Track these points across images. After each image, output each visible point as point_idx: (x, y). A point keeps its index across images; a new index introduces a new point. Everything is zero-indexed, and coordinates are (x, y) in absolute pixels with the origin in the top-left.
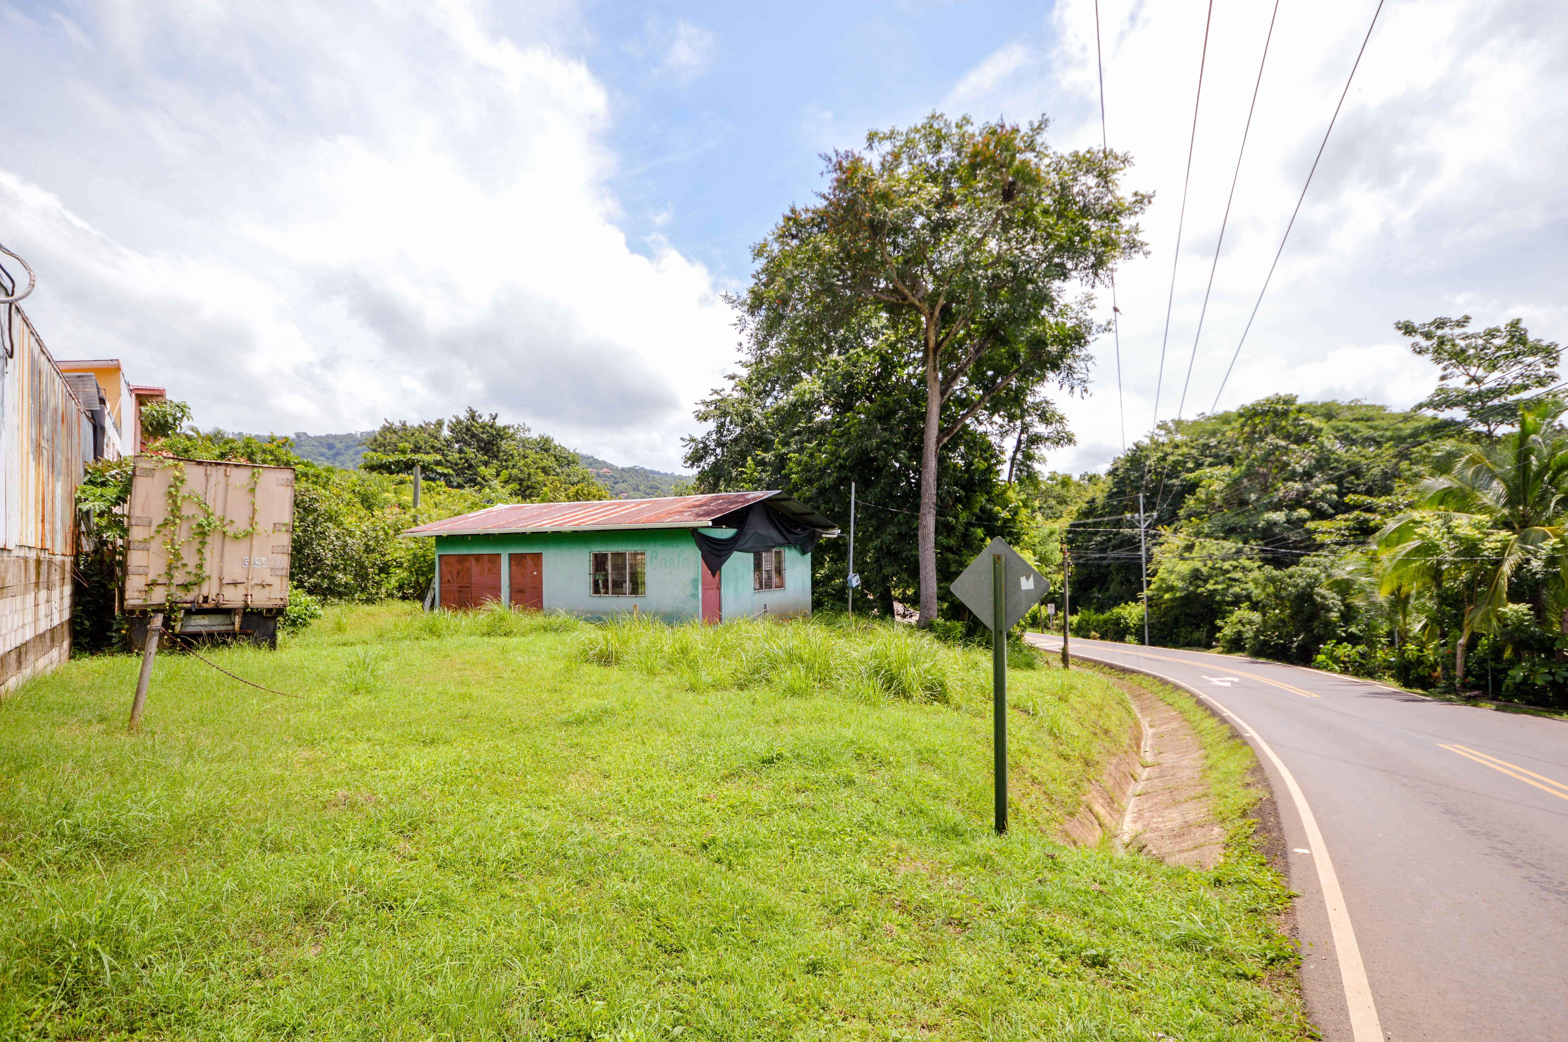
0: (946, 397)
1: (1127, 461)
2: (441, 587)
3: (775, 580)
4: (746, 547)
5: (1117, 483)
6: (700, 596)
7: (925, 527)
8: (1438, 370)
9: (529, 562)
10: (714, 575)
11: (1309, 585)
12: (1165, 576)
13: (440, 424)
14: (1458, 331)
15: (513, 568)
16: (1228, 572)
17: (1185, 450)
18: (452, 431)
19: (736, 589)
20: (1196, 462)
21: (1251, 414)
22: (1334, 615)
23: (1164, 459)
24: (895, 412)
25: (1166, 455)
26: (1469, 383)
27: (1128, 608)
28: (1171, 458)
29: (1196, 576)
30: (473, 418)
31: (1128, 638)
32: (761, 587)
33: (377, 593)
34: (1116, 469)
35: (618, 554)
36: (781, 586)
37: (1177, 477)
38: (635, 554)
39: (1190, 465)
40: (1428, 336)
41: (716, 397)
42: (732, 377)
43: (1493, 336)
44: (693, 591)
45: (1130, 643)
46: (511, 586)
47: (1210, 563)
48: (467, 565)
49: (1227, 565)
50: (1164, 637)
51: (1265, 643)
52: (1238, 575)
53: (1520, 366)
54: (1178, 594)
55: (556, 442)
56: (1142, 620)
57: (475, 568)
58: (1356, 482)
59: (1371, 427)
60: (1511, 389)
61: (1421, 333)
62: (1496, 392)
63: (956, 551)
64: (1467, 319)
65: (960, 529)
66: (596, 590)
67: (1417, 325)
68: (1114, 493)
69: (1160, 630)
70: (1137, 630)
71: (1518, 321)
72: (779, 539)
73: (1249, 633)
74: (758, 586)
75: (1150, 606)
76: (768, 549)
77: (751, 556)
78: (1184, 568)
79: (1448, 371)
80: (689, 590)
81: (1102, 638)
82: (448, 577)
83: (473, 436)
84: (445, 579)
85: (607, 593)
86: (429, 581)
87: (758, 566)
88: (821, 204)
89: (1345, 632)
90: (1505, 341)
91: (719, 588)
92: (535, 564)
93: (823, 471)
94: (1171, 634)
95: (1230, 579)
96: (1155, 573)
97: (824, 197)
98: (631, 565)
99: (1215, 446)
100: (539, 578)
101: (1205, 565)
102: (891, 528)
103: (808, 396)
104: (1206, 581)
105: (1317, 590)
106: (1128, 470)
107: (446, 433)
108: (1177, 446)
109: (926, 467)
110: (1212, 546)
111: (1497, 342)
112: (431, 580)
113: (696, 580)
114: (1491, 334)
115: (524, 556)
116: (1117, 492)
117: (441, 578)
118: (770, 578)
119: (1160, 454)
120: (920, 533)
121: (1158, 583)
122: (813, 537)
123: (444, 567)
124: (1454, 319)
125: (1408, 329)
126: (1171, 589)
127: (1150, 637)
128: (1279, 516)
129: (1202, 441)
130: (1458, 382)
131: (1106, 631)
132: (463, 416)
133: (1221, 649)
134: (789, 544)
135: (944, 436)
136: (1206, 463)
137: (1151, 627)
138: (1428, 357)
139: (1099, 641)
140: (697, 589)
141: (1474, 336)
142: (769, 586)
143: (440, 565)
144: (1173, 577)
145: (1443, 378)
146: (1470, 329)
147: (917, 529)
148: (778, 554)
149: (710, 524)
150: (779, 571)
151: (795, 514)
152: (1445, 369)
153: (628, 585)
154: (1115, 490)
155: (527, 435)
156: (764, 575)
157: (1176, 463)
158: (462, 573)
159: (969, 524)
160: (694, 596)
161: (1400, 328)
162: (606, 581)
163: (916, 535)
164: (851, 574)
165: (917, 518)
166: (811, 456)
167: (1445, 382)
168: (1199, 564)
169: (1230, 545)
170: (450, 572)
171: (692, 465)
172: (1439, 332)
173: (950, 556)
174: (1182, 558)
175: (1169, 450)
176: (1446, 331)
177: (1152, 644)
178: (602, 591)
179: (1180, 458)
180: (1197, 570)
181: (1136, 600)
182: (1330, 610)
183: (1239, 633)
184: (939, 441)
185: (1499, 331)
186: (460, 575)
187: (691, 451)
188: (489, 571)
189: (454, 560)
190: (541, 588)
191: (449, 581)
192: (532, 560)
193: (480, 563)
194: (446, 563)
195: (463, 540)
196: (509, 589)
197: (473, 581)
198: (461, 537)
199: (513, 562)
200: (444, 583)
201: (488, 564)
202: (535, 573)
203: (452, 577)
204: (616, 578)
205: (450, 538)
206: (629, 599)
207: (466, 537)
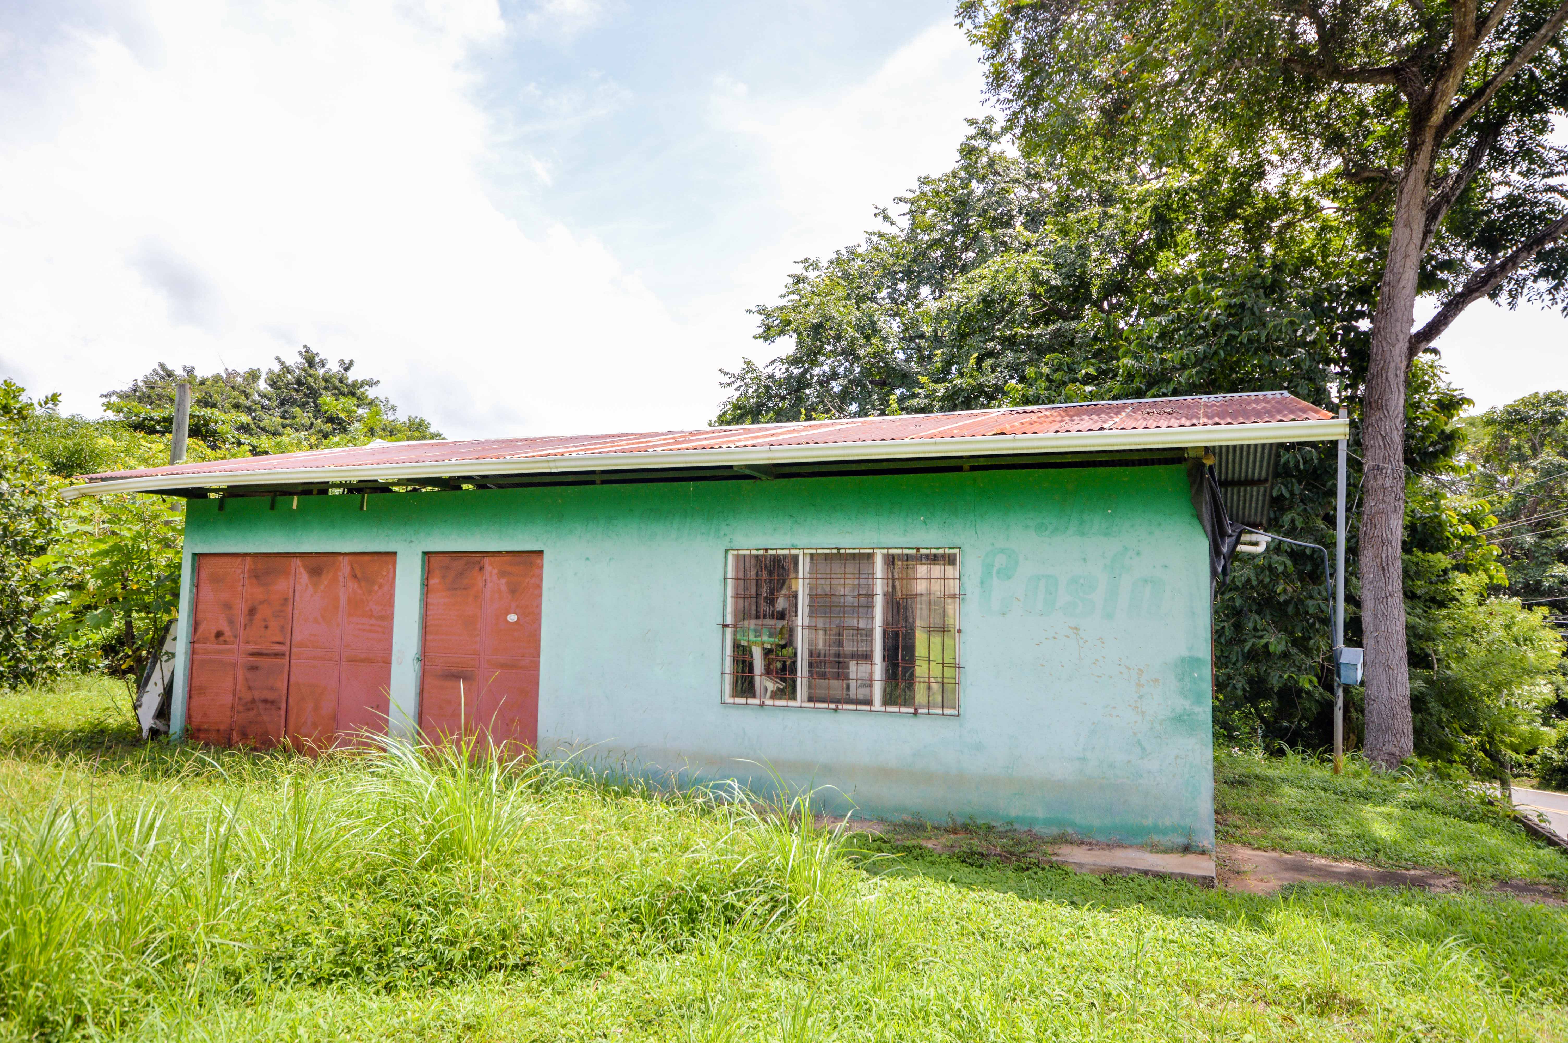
2: (193, 652)
9: (492, 579)
13: (253, 376)
15: (438, 599)
18: (273, 384)
30: (311, 362)
33: (42, 659)
35: (839, 557)
46: (424, 657)
48: (281, 586)
57: (307, 594)
82: (215, 621)
83: (309, 393)
84: (208, 628)
85: (788, 691)
86: (163, 633)
92: (513, 590)
100: (529, 634)
107: (262, 385)
112: (167, 629)
115: (474, 558)
117: (196, 625)
123: (207, 591)
132: (294, 360)
143: (196, 585)
158: (264, 612)
162: (782, 655)
170: (228, 606)
178: (773, 687)
186: (258, 617)
187: (737, 394)
188: (355, 604)
189: (239, 571)
190: (535, 667)
191: (219, 634)
192: (502, 574)
193: (325, 580)
194: (216, 579)
195: (272, 507)
196: (417, 666)
197: (297, 637)
198: (268, 499)
199: (434, 581)
200: (205, 641)
201: (352, 585)
202: (512, 618)
203: (231, 622)
204: (821, 646)
205: (231, 502)
206: (885, 721)
207: (280, 499)
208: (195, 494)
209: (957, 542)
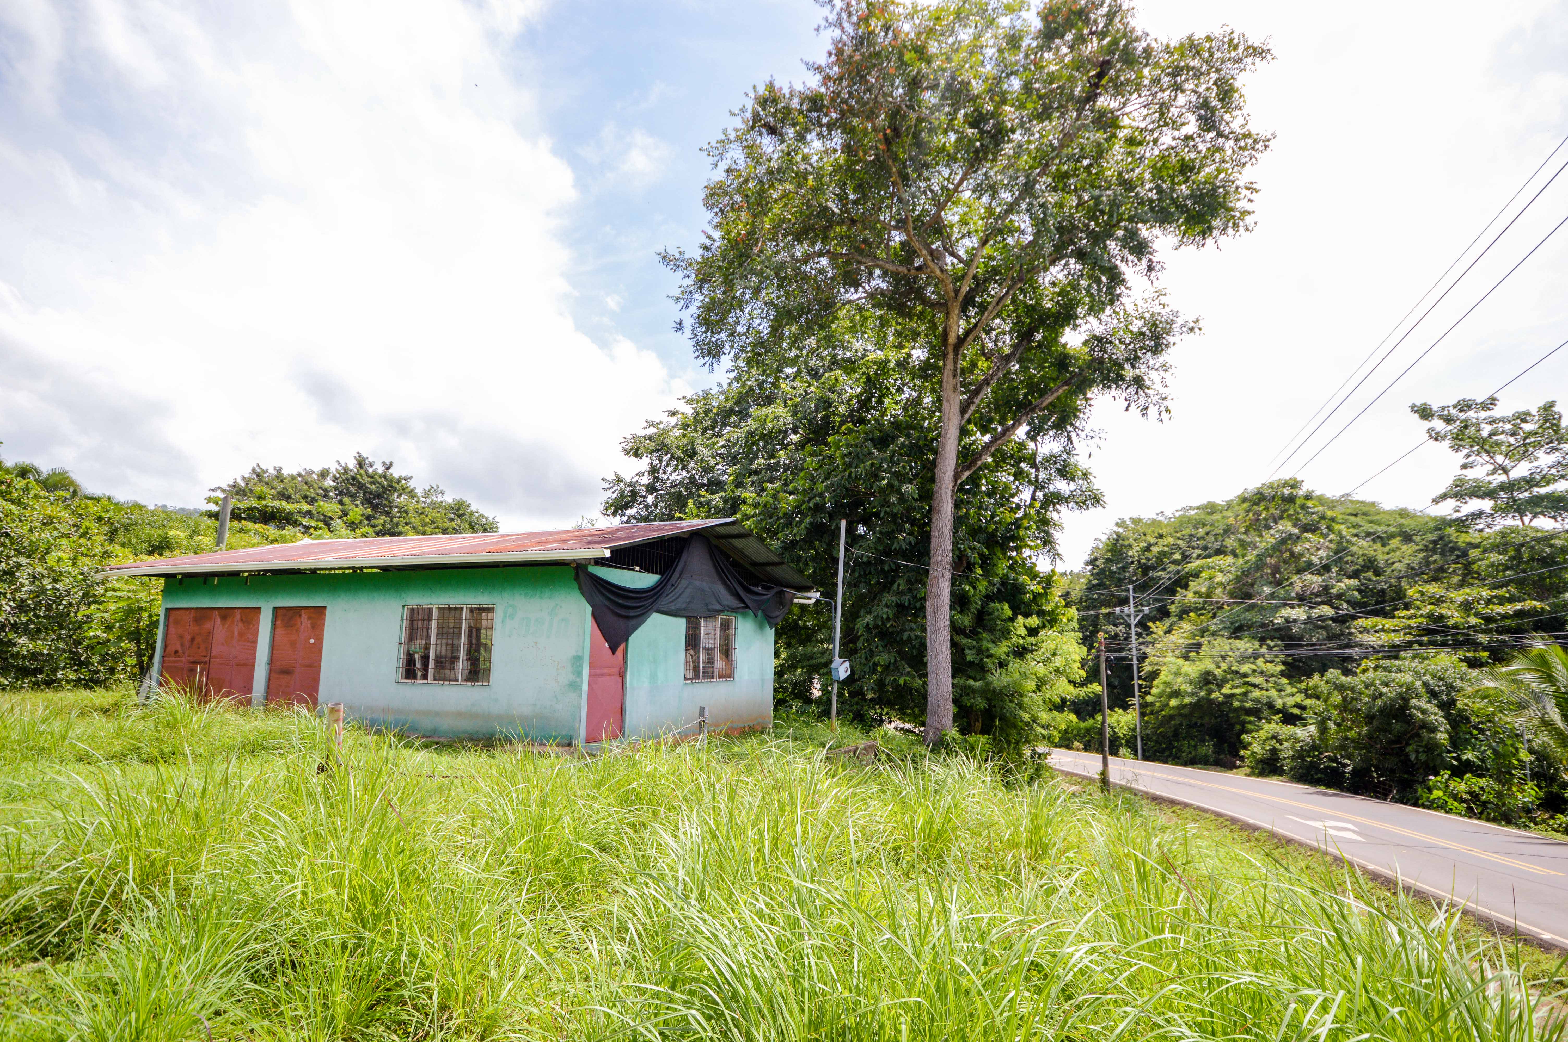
0: (967, 416)
1: (1108, 551)
2: (163, 662)
3: (719, 664)
4: (673, 607)
5: (1097, 574)
6: (585, 687)
7: (937, 596)
8: (1460, 458)
9: (304, 622)
10: (613, 649)
11: (1401, 696)
12: (1170, 678)
13: (324, 474)
14: (1483, 414)
15: (278, 631)
16: (1245, 675)
17: (1170, 540)
18: (336, 480)
19: (653, 677)
20: (1183, 554)
21: (1259, 498)
22: (1442, 737)
23: (1148, 549)
24: (894, 438)
25: (1150, 545)
26: (1494, 472)
27: (1116, 716)
28: (1155, 550)
29: (1207, 680)
30: (362, 464)
31: (1123, 751)
32: (696, 676)
34: (1096, 559)
35: (449, 608)
36: (728, 674)
37: (1164, 569)
38: (479, 611)
39: (1177, 556)
40: (1448, 420)
41: (652, 431)
42: (673, 414)
43: (1524, 421)
44: (572, 677)
45: (1124, 757)
46: (271, 662)
47: (1224, 666)
48: (208, 625)
49: (1245, 668)
50: (1163, 751)
51: (1313, 766)
52: (1259, 680)
53: (1557, 454)
54: (1187, 700)
55: (474, 508)
56: (1134, 730)
57: (219, 630)
58: (1374, 578)
59: (1371, 522)
60: (1547, 480)
61: (1440, 417)
62: (1530, 482)
63: (973, 634)
64: (1493, 401)
65: (977, 604)
66: (410, 672)
67: (1435, 408)
68: (1094, 586)
69: (1157, 742)
70: (1128, 742)
71: (1552, 404)
72: (729, 600)
73: (1286, 751)
74: (691, 674)
75: (1143, 714)
76: (711, 615)
77: (680, 624)
78: (1192, 669)
79: (1471, 459)
80: (566, 676)
81: (1086, 749)
82: (176, 645)
83: (361, 486)
84: (172, 649)
85: (425, 677)
87: (692, 642)
88: (813, 82)
89: (1457, 759)
90: (1537, 426)
91: (622, 675)
92: (313, 626)
93: (789, 518)
94: (1170, 747)
95: (1248, 683)
96: (1154, 675)
97: (819, 69)
98: (470, 630)
99: (1203, 538)
100: (318, 649)
101: (1219, 667)
102: (889, 598)
103: (769, 425)
104: (1220, 686)
105: (1414, 702)
106: (1108, 560)
107: (329, 481)
108: (1161, 536)
109: (939, 512)
110: (1223, 645)
111: (1528, 427)
113: (578, 659)
114: (1523, 417)
115: (298, 610)
116: (1098, 585)
117: (165, 647)
118: (711, 661)
119: (1143, 544)
120: (928, 605)
121: (1162, 687)
122: (781, 600)
123: (171, 629)
124: (1479, 401)
125: (1425, 413)
126: (1176, 694)
127: (1143, 751)
128: (1299, 613)
129: (1187, 532)
130: (1480, 472)
131: (1089, 741)
132: (351, 463)
133: (1248, 770)
134: (743, 608)
135: (963, 470)
136: (1194, 555)
137: (1145, 739)
138: (1447, 443)
139: (1083, 753)
140: (579, 674)
141: (1502, 420)
142: (709, 674)
143: (167, 625)
144: (1180, 680)
145: (1464, 467)
146: (1497, 412)
147: (924, 599)
148: (726, 626)
149: (608, 554)
150: (726, 651)
151: (755, 564)
152: (1468, 456)
153: (462, 664)
154: (1095, 582)
155: (440, 499)
156: (703, 656)
157: (1163, 554)
158: (198, 640)
159: (989, 598)
160: (574, 686)
161: (1416, 412)
162: (425, 659)
163: (923, 608)
164: (837, 660)
165: (924, 584)
166: (774, 497)
167: (1464, 472)
168: (1211, 666)
169: (1245, 645)
170: (181, 637)
171: (614, 514)
172: (1462, 416)
173: (966, 641)
174: (1186, 658)
175: (1153, 541)
176: (1471, 414)
177: (1146, 758)
178: (419, 674)
179: (1166, 549)
180: (1208, 673)
181: (1125, 707)
182: (1434, 730)
183: (1274, 751)
184: (956, 476)
185: (1530, 415)
186: (195, 642)
187: (615, 495)
188: (241, 634)
189: (188, 617)
190: (319, 667)
191: (176, 652)
192: (309, 618)
193: (228, 622)
194: (177, 622)
195: (205, 583)
196: (267, 667)
197: (214, 653)
198: (202, 579)
199: (278, 622)
200: (169, 656)
201: (241, 625)
202: (312, 641)
203: (182, 645)
204: (443, 653)
205: (186, 580)
206: (462, 689)
207: (210, 579)
208: (169, 577)
209: (494, 601)
